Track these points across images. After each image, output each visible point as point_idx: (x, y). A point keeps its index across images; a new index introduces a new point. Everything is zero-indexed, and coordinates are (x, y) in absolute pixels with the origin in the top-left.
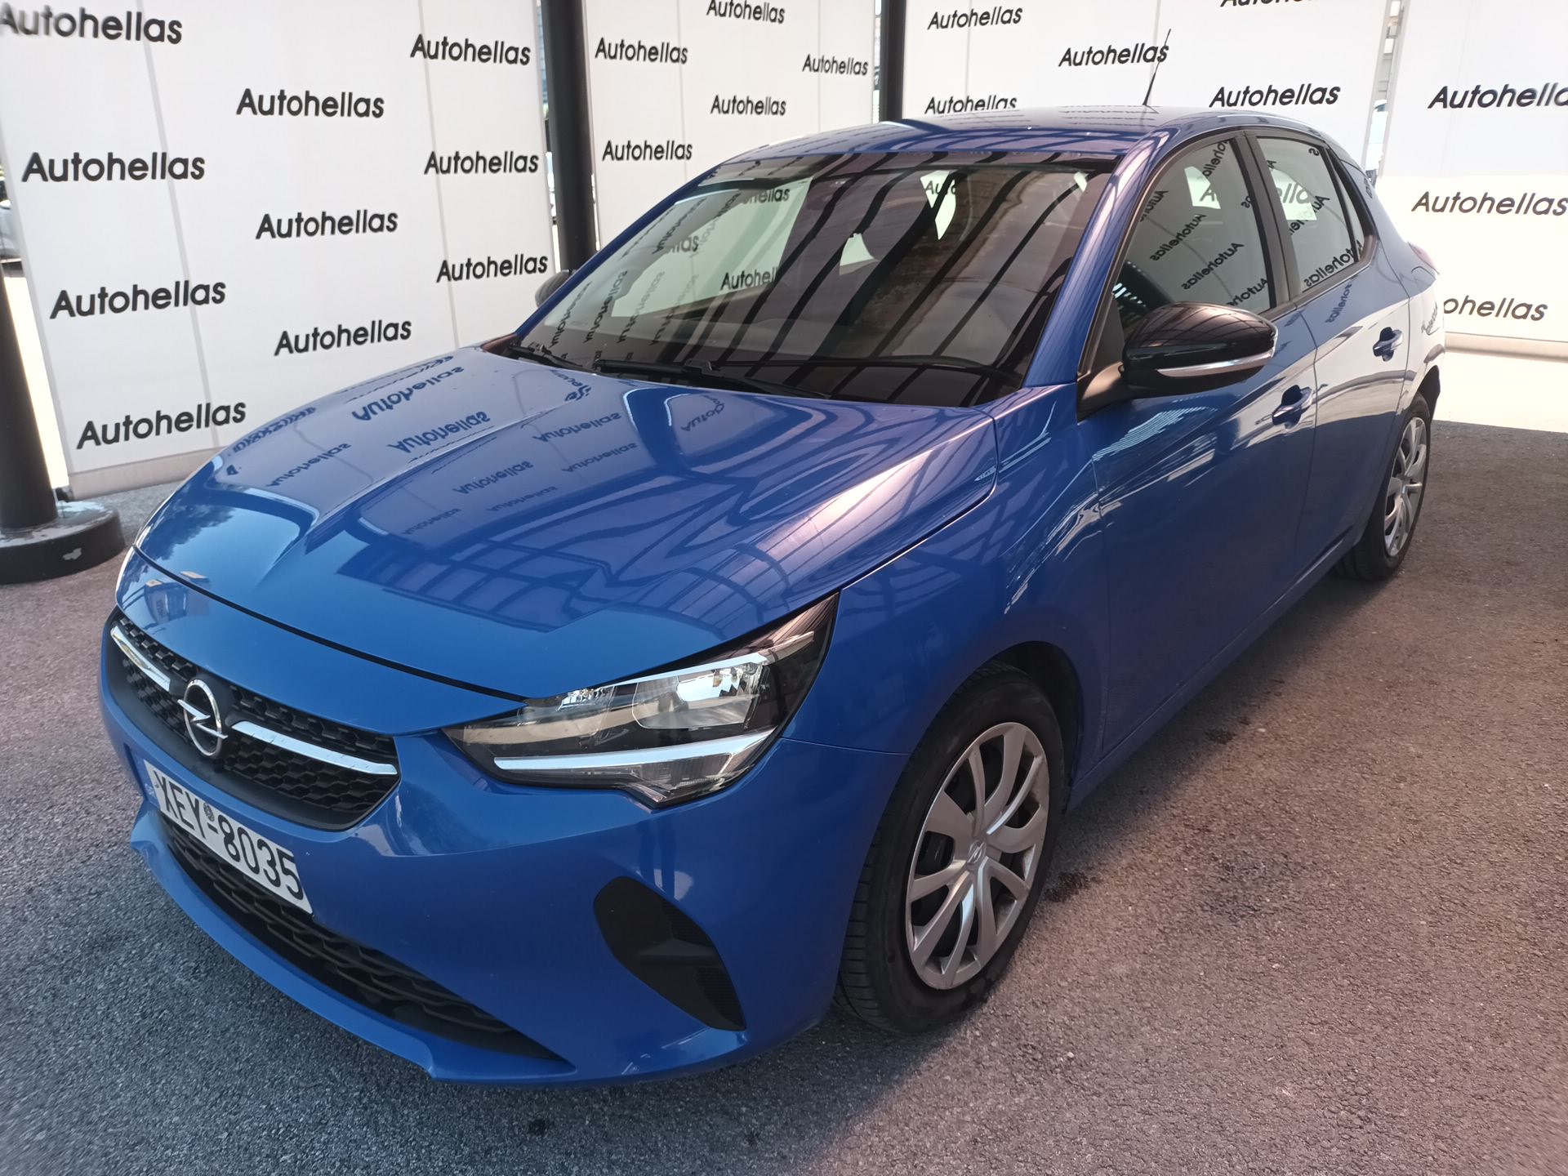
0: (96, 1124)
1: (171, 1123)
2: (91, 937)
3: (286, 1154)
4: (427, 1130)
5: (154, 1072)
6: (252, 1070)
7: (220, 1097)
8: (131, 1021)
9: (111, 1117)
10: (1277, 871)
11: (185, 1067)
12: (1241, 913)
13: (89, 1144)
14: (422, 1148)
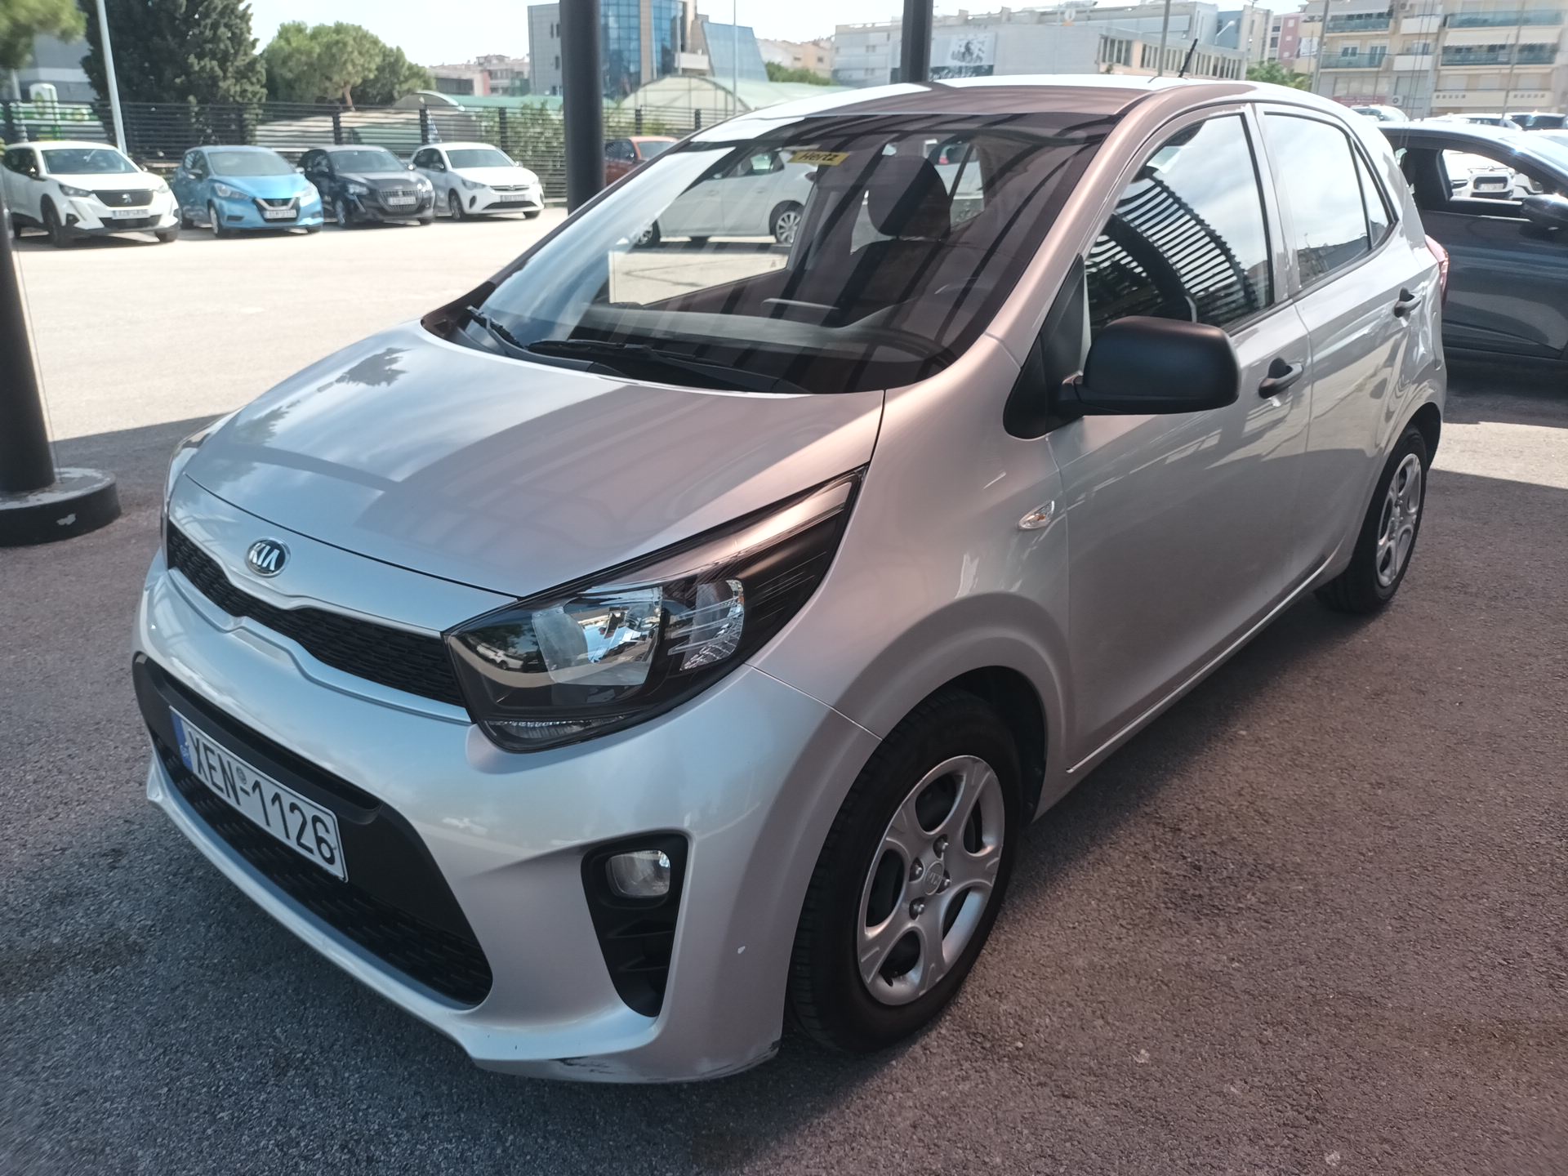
0: (38, 1074)
1: (112, 1076)
2: (51, 893)
3: (223, 1111)
4: (367, 1094)
5: (100, 1027)
6: (198, 1027)
7: (164, 1052)
8: (83, 976)
9: (56, 1068)
10: (1245, 872)
11: (131, 1022)
12: (1205, 911)
13: (32, 1092)
14: (359, 1110)
